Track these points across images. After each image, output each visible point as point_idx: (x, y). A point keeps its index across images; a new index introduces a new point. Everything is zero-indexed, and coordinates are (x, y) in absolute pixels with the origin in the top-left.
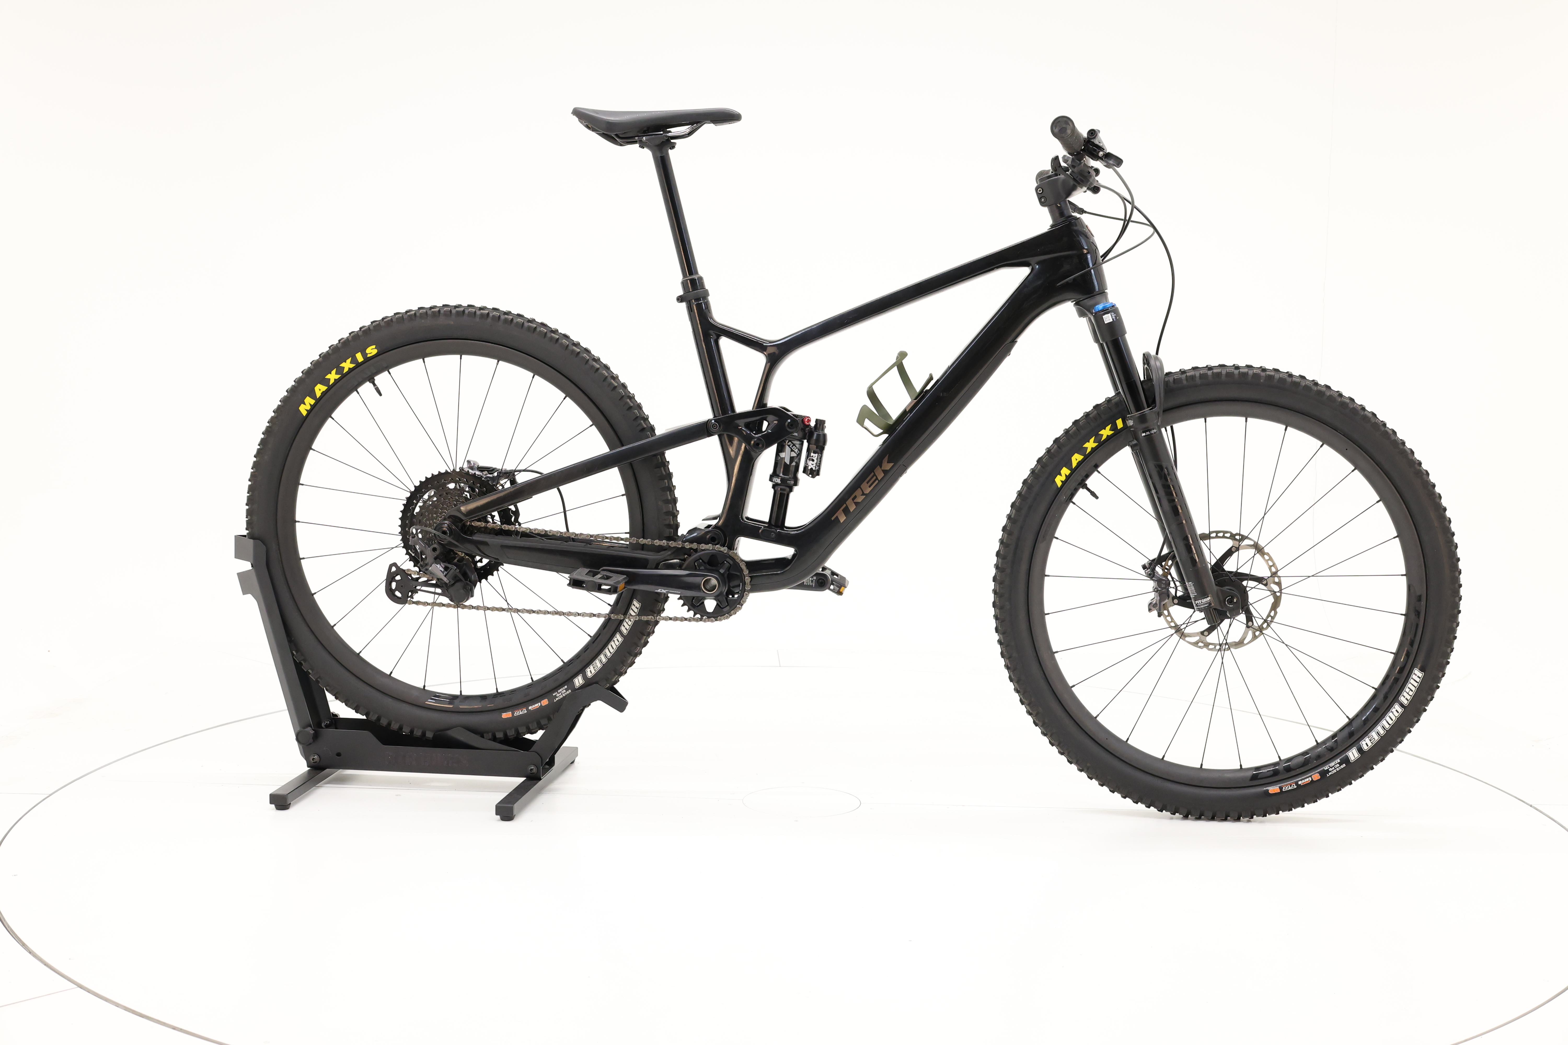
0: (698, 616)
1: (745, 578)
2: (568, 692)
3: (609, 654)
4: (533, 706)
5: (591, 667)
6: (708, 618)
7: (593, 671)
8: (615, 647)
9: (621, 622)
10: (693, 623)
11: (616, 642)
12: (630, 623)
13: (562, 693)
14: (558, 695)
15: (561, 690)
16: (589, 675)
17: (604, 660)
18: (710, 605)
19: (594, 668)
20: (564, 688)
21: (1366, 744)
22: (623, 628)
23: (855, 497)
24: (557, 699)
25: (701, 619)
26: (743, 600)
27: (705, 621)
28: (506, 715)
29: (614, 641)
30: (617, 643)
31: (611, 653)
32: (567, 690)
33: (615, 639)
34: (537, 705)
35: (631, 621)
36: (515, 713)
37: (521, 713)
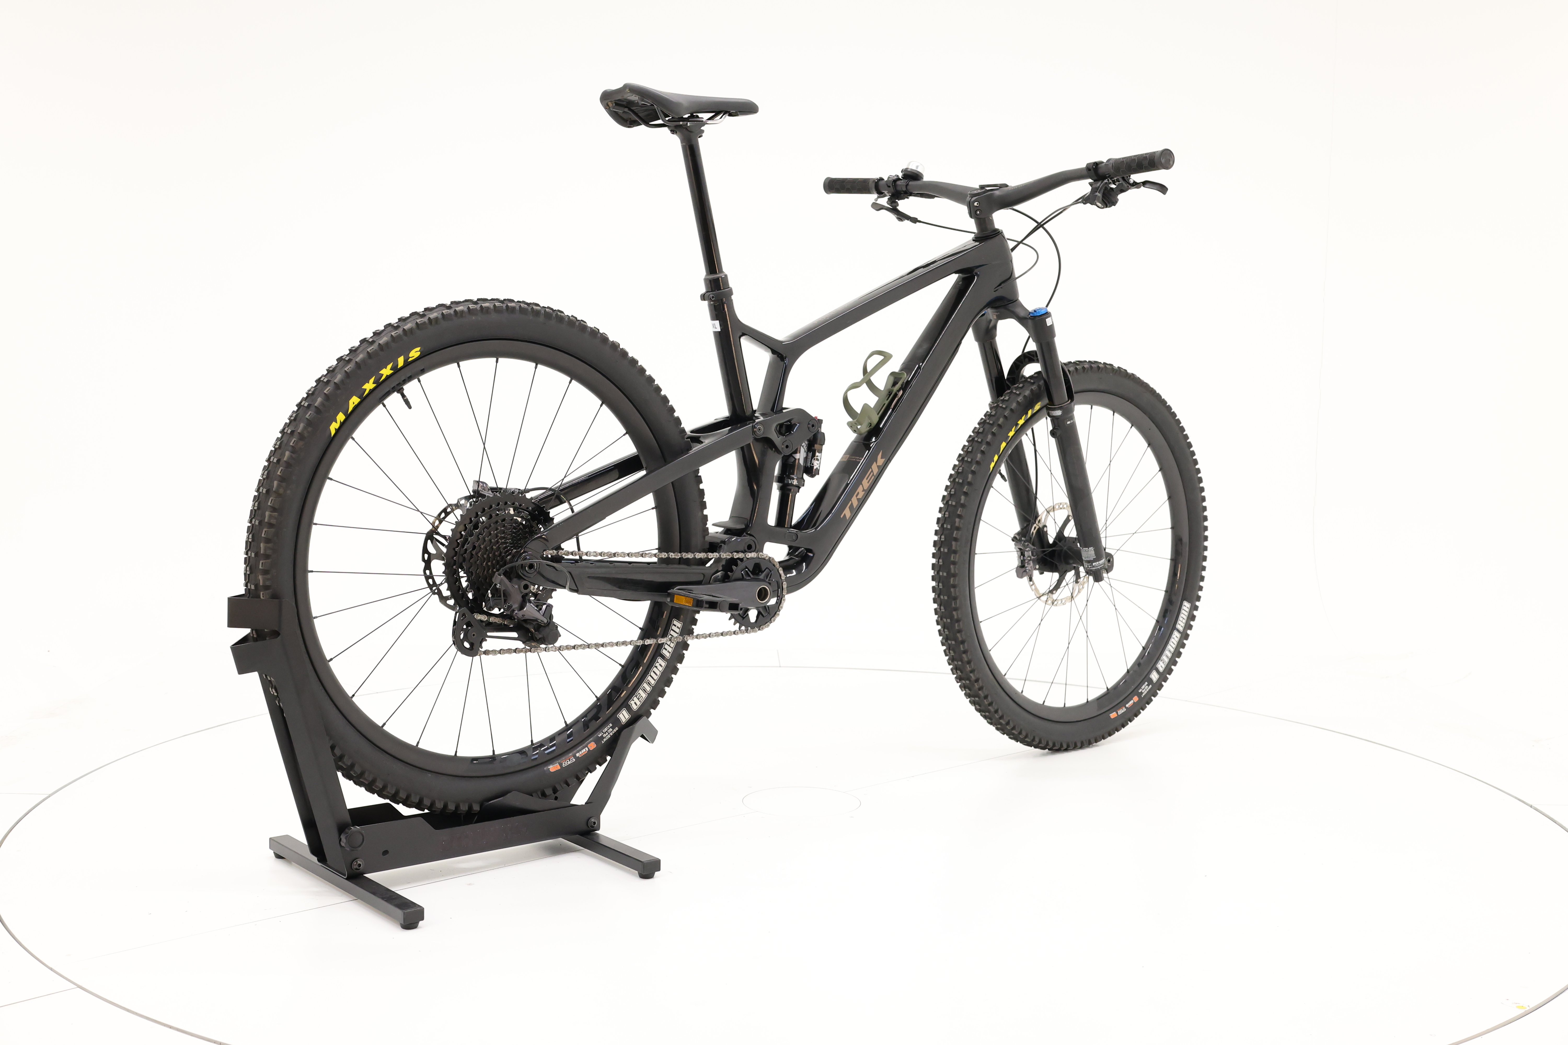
0: (743, 628)
1: (782, 584)
2: (615, 730)
3: (653, 682)
4: (580, 752)
5: (635, 699)
6: (753, 628)
7: (638, 703)
8: (658, 673)
9: (660, 646)
10: (740, 635)
11: (659, 667)
12: (672, 645)
13: (608, 732)
14: (604, 735)
15: (606, 729)
16: (635, 707)
17: (648, 689)
18: (753, 615)
19: (638, 699)
20: (609, 727)
21: (1161, 666)
22: (664, 652)
23: (858, 493)
24: (605, 740)
25: (747, 631)
26: (781, 605)
27: (750, 632)
28: (553, 768)
29: (656, 667)
30: (661, 669)
31: (655, 680)
32: (613, 728)
33: (657, 665)
34: (584, 750)
35: (673, 643)
36: (563, 764)
37: (569, 763)
